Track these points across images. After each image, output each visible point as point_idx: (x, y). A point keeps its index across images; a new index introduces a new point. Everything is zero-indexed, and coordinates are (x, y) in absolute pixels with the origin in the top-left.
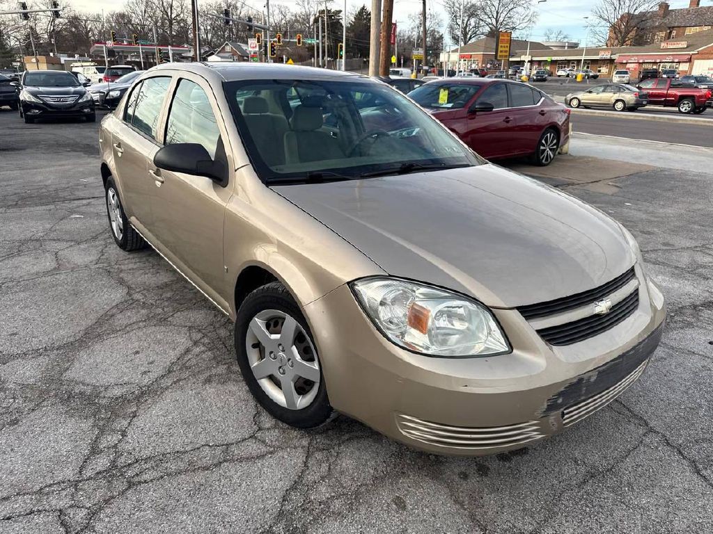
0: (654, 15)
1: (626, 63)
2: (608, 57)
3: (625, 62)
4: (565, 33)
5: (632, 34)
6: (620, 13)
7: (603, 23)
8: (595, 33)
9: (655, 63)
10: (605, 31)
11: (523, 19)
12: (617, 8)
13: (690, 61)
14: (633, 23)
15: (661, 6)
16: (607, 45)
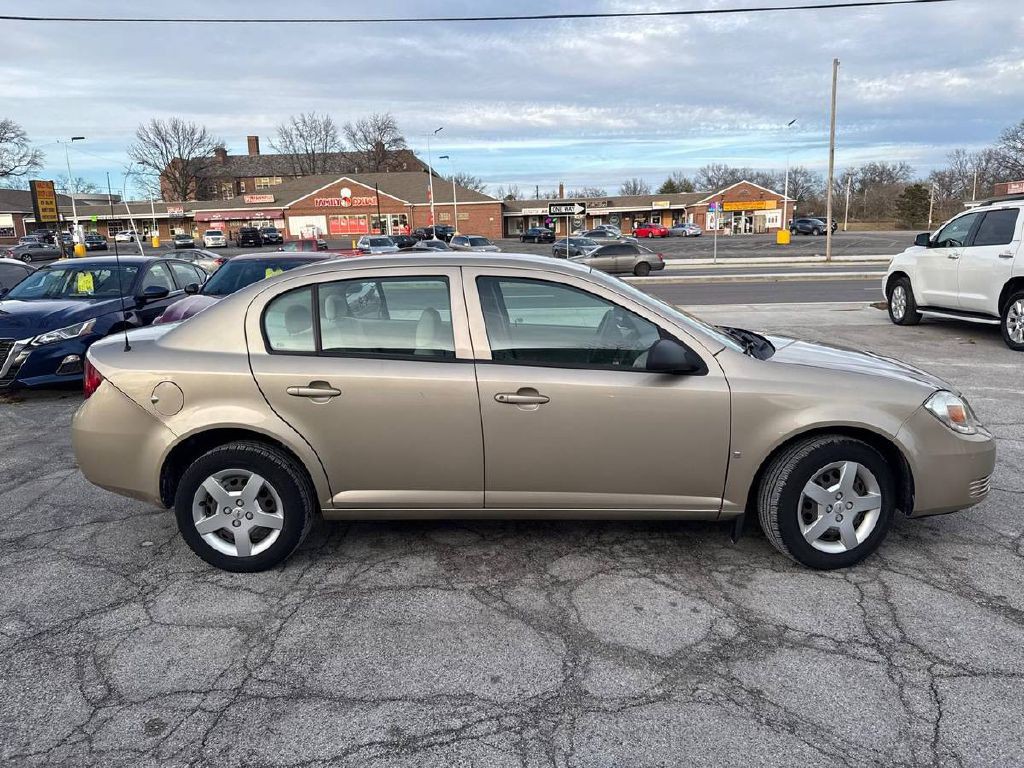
0: (213, 162)
1: (209, 222)
2: (181, 214)
3: (206, 220)
4: (88, 181)
5: (192, 185)
6: (169, 157)
7: (150, 169)
8: (143, 183)
9: (245, 221)
10: (154, 180)
11: (20, 161)
12: (164, 152)
13: (283, 217)
14: (191, 170)
15: (216, 151)
16: (164, 198)
